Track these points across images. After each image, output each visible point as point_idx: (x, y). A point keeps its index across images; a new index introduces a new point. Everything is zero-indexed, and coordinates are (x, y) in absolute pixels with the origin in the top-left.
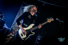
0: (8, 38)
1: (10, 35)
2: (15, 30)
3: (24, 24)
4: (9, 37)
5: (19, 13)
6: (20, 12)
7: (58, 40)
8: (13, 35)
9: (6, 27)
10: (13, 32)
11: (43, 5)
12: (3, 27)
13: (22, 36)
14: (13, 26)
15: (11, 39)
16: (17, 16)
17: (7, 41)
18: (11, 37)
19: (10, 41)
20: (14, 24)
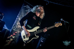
0: (8, 41)
1: (10, 37)
2: (16, 31)
3: (28, 25)
4: (9, 39)
5: (20, 13)
6: (21, 11)
7: (63, 44)
8: (14, 37)
9: (6, 28)
10: (14, 33)
11: (47, 4)
12: (3, 28)
13: (24, 38)
14: (13, 27)
15: (12, 41)
16: (18, 16)
17: (7, 43)
18: (11, 40)
19: (11, 43)
20: (15, 25)
